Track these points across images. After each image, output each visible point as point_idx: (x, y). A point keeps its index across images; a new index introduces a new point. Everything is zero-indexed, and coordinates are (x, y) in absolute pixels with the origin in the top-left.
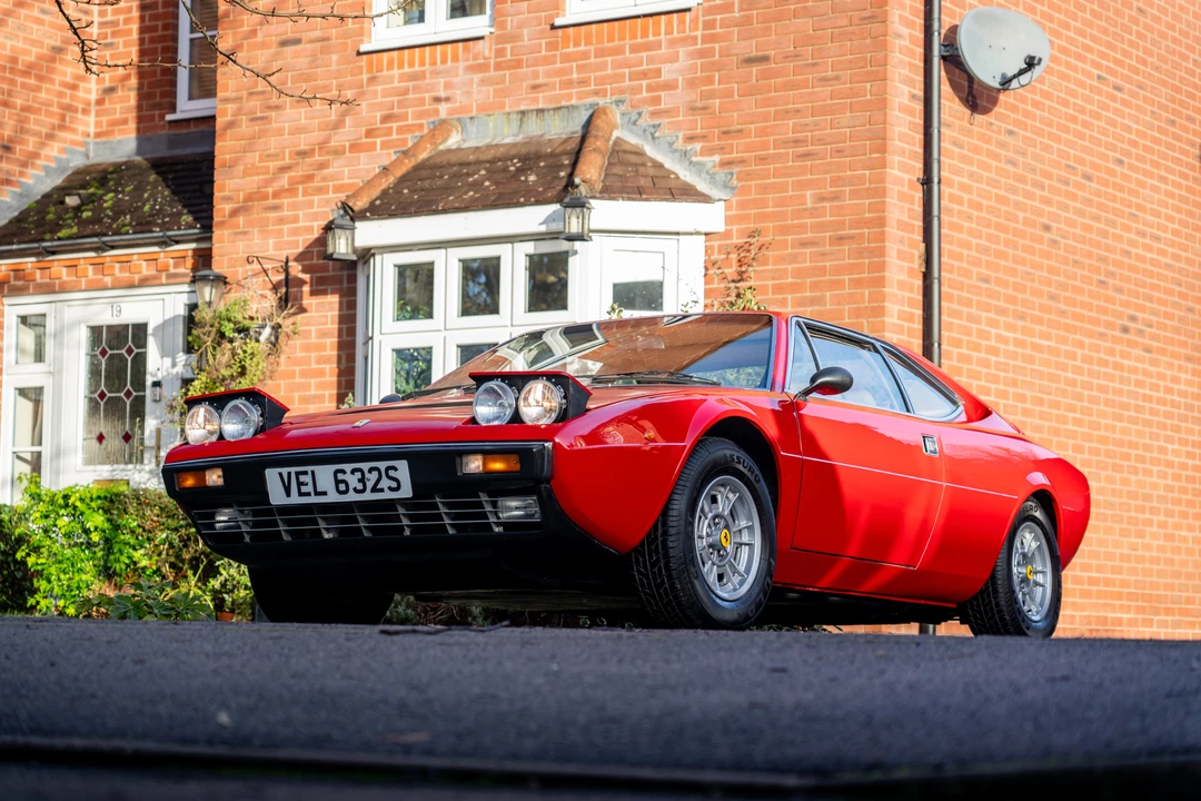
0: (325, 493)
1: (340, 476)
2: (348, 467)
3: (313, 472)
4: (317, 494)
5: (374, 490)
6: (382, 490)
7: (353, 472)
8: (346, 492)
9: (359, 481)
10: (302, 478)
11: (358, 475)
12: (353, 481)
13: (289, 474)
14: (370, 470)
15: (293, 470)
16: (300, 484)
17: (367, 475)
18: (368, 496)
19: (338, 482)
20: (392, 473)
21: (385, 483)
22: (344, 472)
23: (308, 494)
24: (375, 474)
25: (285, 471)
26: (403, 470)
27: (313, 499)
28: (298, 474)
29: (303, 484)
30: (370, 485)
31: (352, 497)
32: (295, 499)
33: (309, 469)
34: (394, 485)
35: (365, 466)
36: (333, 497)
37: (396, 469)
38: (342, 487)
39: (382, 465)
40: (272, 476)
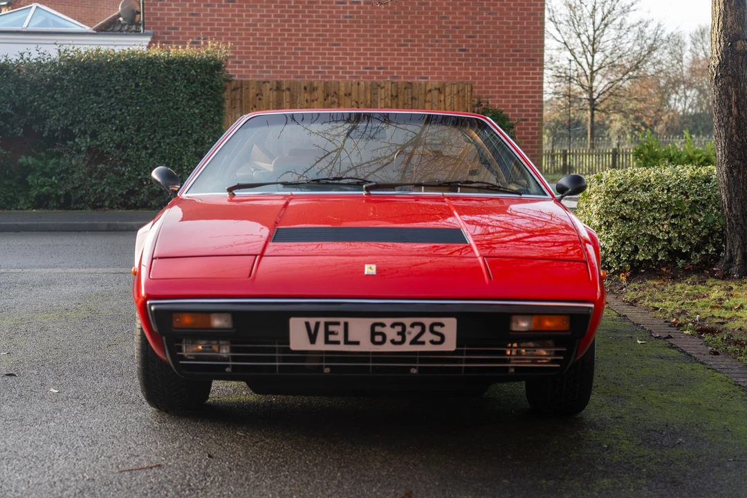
0: (357, 343)
1: (378, 329)
2: (388, 321)
3: (346, 325)
4: (347, 342)
5: (414, 342)
6: (423, 343)
7: (393, 326)
8: (383, 342)
9: (399, 333)
10: (331, 328)
11: (399, 329)
12: (392, 334)
13: (318, 324)
14: (413, 325)
15: (322, 320)
16: (327, 333)
17: (408, 329)
18: (407, 347)
19: (374, 334)
20: (437, 329)
21: (428, 337)
22: (382, 325)
23: (337, 343)
24: (418, 328)
25: (312, 321)
26: (450, 327)
27: (343, 348)
28: (327, 324)
29: (333, 333)
30: (409, 338)
31: (388, 347)
32: (320, 345)
33: (342, 320)
34: (437, 338)
35: (407, 321)
36: (366, 346)
37: (442, 325)
38: (378, 338)
39: (428, 321)
40: (297, 325)
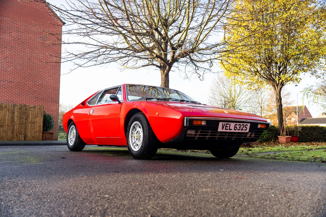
0: (231, 129)
1: (236, 126)
2: (238, 124)
4: (229, 129)
5: (242, 130)
6: (243, 130)
8: (236, 130)
10: (227, 125)
11: (240, 126)
12: (238, 127)
13: (225, 124)
15: (226, 123)
16: (226, 127)
18: (240, 131)
19: (235, 127)
20: (246, 126)
21: (244, 128)
22: (237, 125)
23: (227, 129)
24: (243, 126)
25: (224, 123)
27: (228, 131)
29: (227, 127)
30: (241, 128)
32: (224, 130)
33: (229, 123)
34: (246, 129)
35: (241, 124)
36: (233, 131)
37: (247, 125)
38: (236, 128)
39: (245, 124)
40: (221, 124)
